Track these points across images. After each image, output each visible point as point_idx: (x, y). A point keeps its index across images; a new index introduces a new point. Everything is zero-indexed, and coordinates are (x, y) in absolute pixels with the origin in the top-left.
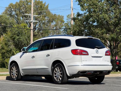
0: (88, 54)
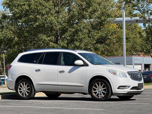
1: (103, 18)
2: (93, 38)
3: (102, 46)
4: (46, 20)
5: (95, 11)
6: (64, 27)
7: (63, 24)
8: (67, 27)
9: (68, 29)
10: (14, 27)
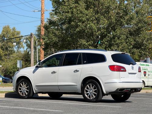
0: (125, 71)
1: (140, 25)
2: (129, 43)
3: (138, 50)
4: (86, 26)
5: (131, 18)
6: (103, 33)
7: (102, 31)
8: (106, 33)
9: (106, 35)
10: (59, 32)
